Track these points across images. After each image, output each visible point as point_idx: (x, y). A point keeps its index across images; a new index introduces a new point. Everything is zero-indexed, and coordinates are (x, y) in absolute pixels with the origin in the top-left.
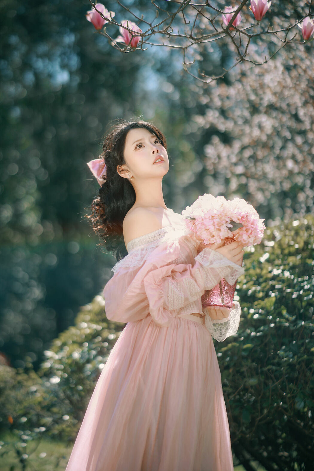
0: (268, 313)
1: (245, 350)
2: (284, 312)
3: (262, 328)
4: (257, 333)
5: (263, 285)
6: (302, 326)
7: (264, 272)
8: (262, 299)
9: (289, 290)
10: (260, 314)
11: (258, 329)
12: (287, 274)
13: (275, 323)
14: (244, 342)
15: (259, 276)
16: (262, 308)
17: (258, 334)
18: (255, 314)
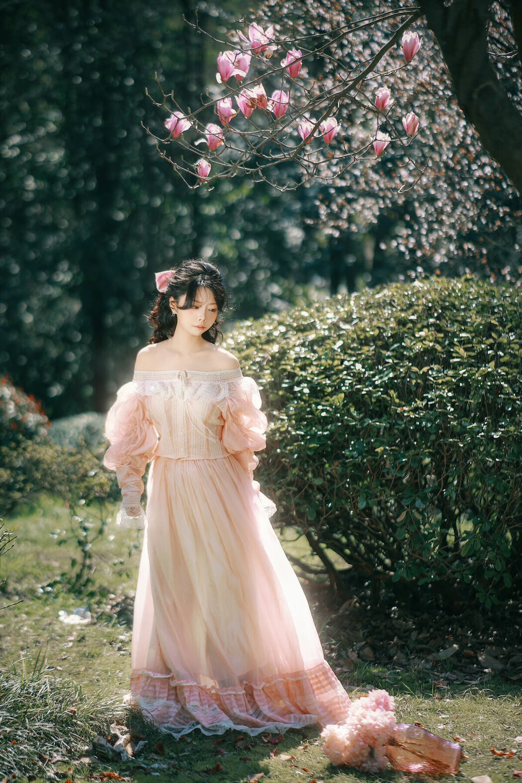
0: (337, 410)
1: (310, 449)
2: (352, 410)
3: (329, 427)
4: (323, 430)
5: (334, 377)
6: (369, 424)
7: (336, 362)
8: (331, 394)
9: (359, 387)
10: (327, 411)
11: (325, 428)
12: (359, 366)
13: (342, 422)
14: (310, 441)
15: (331, 367)
16: (331, 406)
17: (326, 433)
18: (323, 411)
